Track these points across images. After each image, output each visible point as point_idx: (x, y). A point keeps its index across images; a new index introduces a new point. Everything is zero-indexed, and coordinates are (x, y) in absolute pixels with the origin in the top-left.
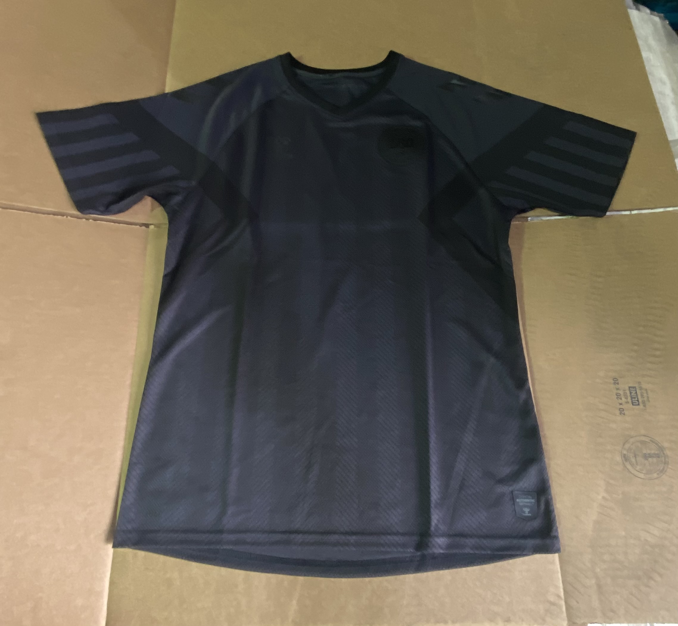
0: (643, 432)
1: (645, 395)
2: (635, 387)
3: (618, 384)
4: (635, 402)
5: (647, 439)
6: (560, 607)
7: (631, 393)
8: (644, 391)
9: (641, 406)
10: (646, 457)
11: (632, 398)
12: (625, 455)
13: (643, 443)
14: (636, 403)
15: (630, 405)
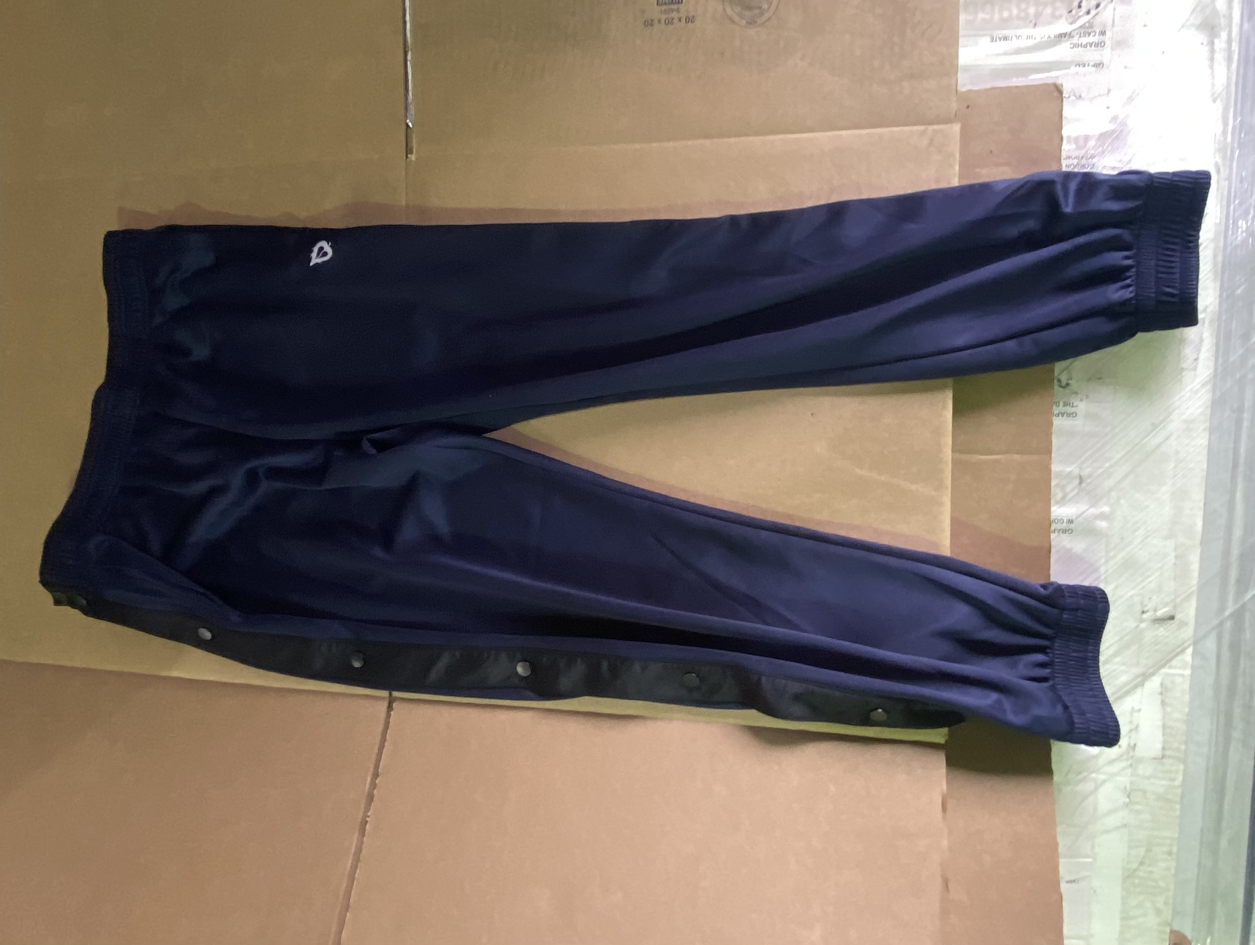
3: (652, 20)
6: (935, 131)
12: (747, 23)
15: (681, 6)
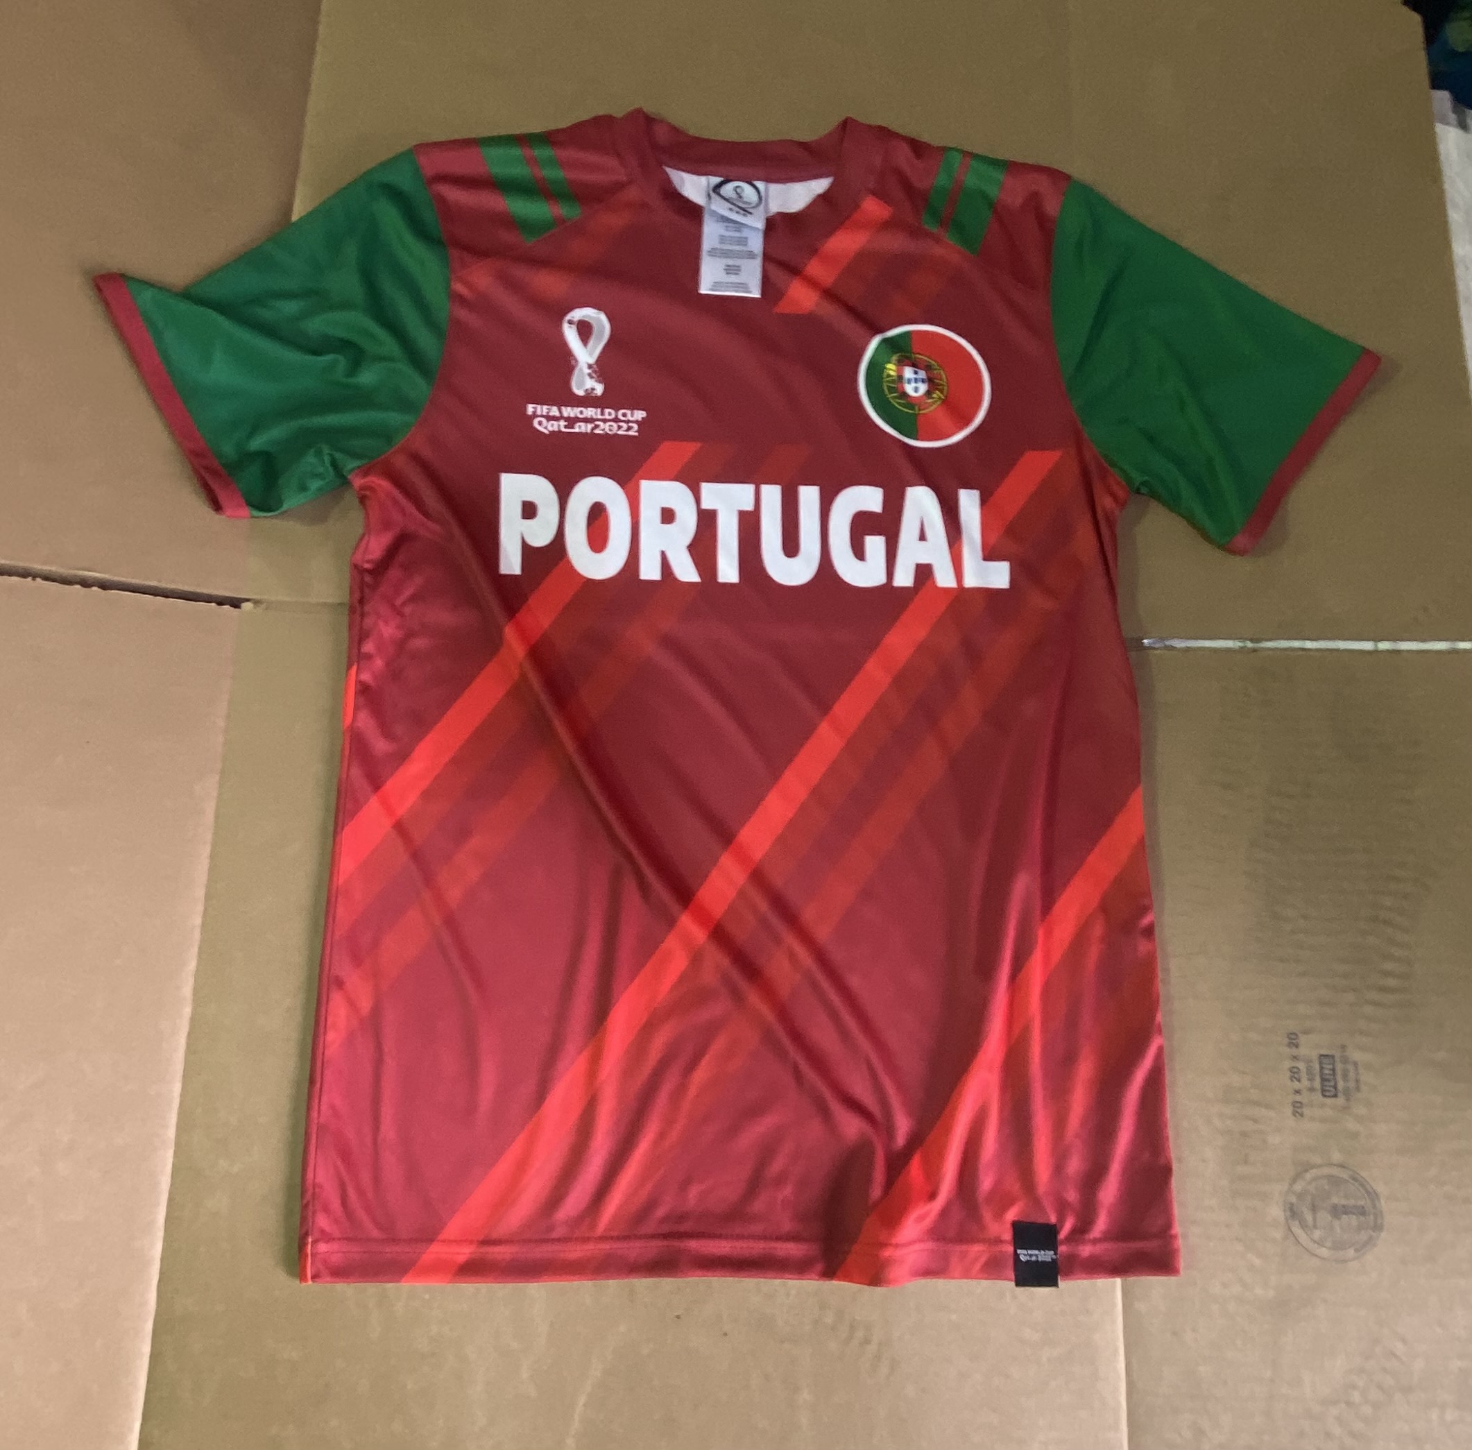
0: (1337, 1157)
1: (1352, 1074)
2: (1333, 1057)
3: (1297, 1046)
4: (1328, 1088)
5: (1344, 1175)
7: (1322, 1068)
8: (1351, 1068)
9: (1340, 1101)
10: (1337, 1211)
11: (1323, 1080)
12: (1292, 1204)
13: (1335, 1181)
14: (1329, 1091)
15: (1318, 1096)
